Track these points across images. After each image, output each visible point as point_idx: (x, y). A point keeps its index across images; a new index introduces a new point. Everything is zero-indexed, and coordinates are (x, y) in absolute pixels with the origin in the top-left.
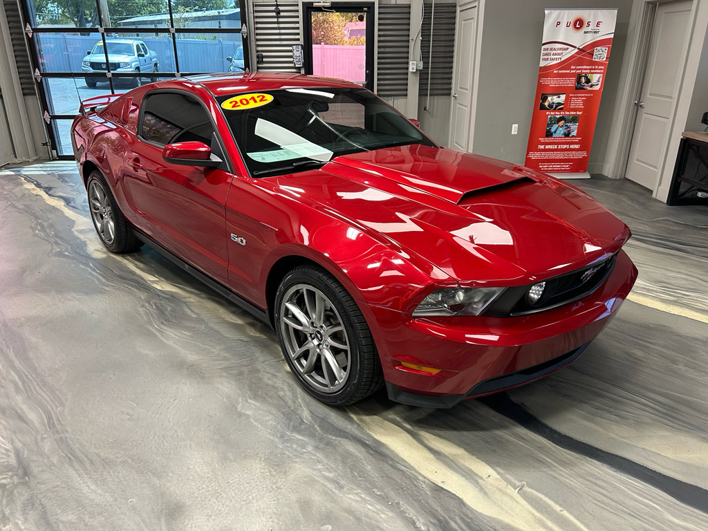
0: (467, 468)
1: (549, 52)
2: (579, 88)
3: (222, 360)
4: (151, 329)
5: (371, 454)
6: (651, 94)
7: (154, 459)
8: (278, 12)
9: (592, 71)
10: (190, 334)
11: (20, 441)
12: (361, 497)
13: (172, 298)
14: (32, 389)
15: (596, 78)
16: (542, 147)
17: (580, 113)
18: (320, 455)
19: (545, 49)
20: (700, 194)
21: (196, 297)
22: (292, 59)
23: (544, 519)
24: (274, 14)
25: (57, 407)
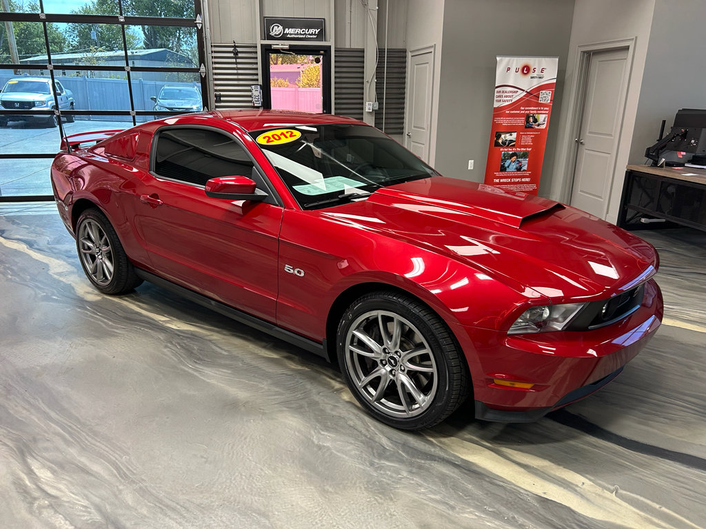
0: (560, 477)
1: (501, 94)
2: (528, 127)
3: (275, 395)
4: (187, 369)
5: (465, 474)
6: (590, 133)
7: (252, 499)
8: (236, 53)
9: (539, 112)
10: (229, 372)
11: (96, 496)
12: (476, 515)
13: (193, 336)
14: (84, 440)
15: (542, 118)
16: (497, 181)
17: (530, 149)
18: (417, 479)
19: (498, 92)
20: (643, 220)
21: (218, 334)
22: (250, 99)
23: (649, 516)
24: (232, 55)
25: (122, 458)
